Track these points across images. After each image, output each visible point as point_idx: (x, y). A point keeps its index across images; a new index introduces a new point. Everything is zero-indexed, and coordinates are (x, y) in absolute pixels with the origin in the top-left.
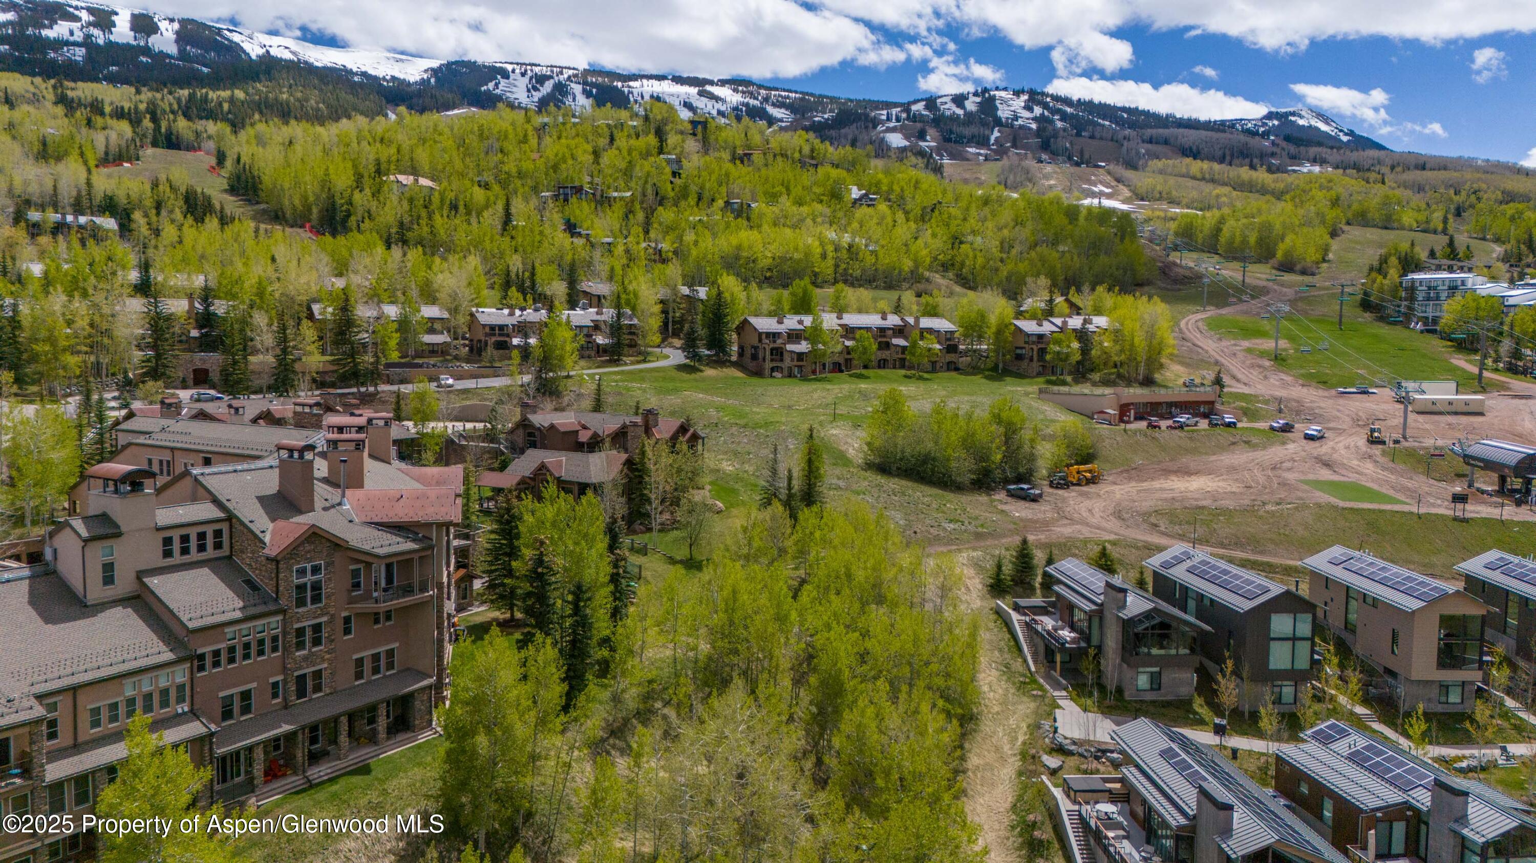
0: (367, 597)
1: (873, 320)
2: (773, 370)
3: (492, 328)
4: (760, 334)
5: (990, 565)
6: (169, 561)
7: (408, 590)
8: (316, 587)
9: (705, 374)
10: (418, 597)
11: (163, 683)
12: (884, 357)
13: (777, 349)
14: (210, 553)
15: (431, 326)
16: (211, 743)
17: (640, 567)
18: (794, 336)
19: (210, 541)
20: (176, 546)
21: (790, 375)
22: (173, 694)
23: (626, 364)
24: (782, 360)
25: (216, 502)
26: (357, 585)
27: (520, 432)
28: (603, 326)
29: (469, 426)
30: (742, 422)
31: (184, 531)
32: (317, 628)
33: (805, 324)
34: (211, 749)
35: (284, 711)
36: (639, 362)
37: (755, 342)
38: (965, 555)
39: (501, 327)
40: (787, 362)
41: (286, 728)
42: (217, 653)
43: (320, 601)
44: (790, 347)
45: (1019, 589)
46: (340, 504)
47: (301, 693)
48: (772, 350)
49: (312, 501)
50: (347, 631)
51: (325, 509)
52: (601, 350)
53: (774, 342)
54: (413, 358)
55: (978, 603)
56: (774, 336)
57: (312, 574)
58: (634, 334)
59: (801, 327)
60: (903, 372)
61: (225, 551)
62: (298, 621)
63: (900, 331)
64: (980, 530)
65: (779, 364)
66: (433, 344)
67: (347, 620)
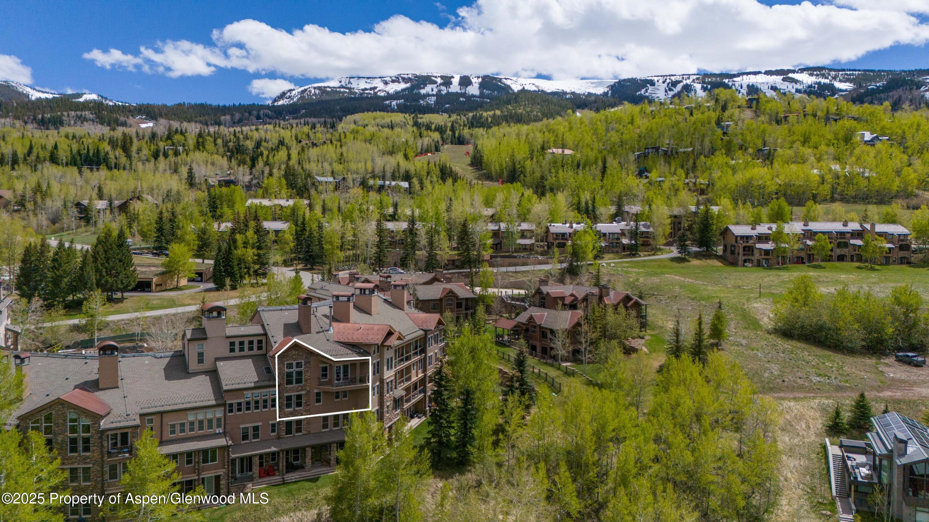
0: (330, 383)
1: (837, 227)
2: (745, 261)
3: (557, 234)
4: (737, 237)
5: (831, 411)
6: (233, 354)
7: (353, 381)
8: (299, 374)
9: (691, 263)
10: (359, 386)
11: (210, 416)
12: (843, 253)
13: (749, 247)
14: (255, 351)
15: (523, 234)
16: (228, 451)
17: (560, 384)
18: (763, 238)
19: (255, 345)
20: (237, 347)
21: (759, 265)
22: (215, 422)
23: (640, 256)
24: (753, 255)
25: (263, 326)
26: (325, 376)
27: (537, 296)
28: (627, 234)
29: (516, 292)
30: (693, 296)
31: (241, 339)
32: (299, 397)
33: (774, 229)
34: (228, 454)
35: (277, 441)
36: (649, 255)
37: (733, 242)
38: (817, 401)
39: (563, 235)
40: (757, 256)
41: (273, 449)
42: (239, 404)
43: (301, 382)
44: (758, 246)
45: (855, 432)
46: (328, 330)
47: (289, 431)
48: (744, 248)
49: (310, 328)
50: (318, 401)
51: (318, 333)
52: (624, 248)
53: (747, 242)
54: (513, 253)
55: (813, 438)
56: (747, 238)
57: (297, 367)
58: (647, 237)
59: (770, 232)
60: (858, 264)
61: (263, 351)
62: (287, 392)
63: (858, 234)
64: (843, 384)
65: (750, 258)
66: (525, 245)
67: (318, 394)
